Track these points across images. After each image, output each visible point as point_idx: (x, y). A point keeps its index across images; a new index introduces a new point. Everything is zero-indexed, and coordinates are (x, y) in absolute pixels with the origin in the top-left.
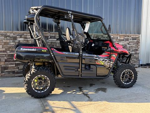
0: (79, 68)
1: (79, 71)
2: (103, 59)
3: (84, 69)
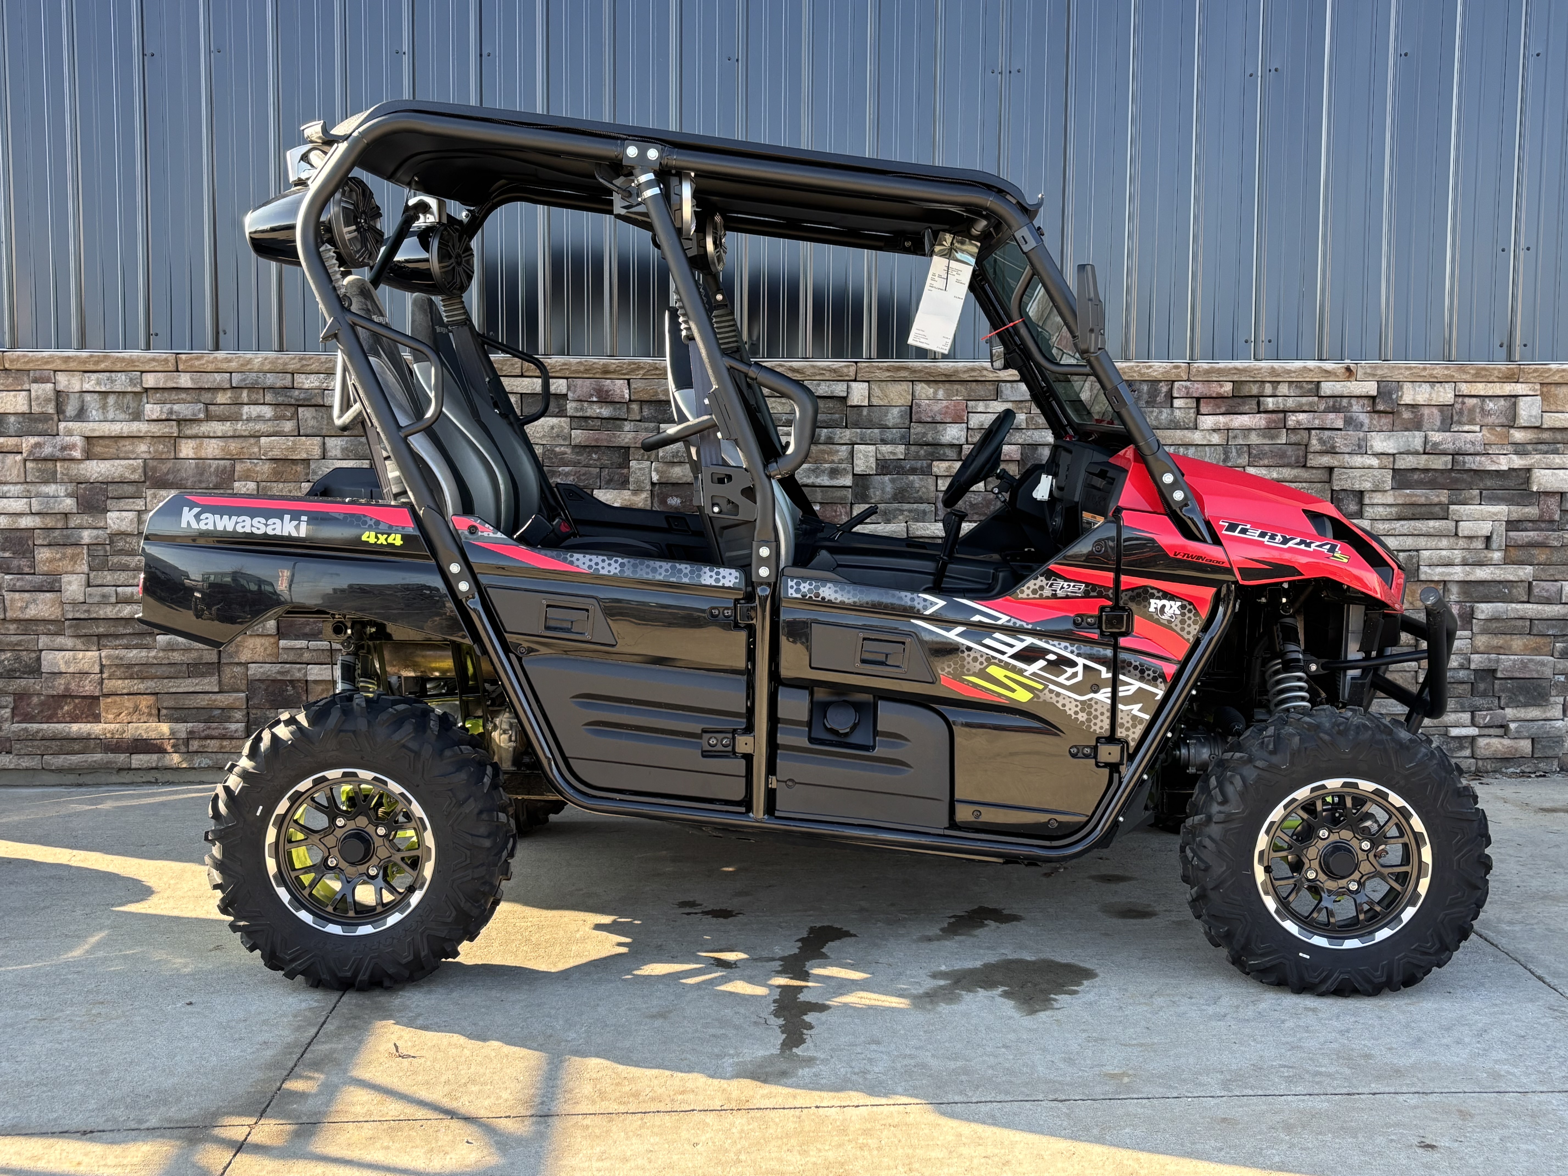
0: (749, 729)
1: (748, 758)
2: (1029, 640)
3: (804, 742)
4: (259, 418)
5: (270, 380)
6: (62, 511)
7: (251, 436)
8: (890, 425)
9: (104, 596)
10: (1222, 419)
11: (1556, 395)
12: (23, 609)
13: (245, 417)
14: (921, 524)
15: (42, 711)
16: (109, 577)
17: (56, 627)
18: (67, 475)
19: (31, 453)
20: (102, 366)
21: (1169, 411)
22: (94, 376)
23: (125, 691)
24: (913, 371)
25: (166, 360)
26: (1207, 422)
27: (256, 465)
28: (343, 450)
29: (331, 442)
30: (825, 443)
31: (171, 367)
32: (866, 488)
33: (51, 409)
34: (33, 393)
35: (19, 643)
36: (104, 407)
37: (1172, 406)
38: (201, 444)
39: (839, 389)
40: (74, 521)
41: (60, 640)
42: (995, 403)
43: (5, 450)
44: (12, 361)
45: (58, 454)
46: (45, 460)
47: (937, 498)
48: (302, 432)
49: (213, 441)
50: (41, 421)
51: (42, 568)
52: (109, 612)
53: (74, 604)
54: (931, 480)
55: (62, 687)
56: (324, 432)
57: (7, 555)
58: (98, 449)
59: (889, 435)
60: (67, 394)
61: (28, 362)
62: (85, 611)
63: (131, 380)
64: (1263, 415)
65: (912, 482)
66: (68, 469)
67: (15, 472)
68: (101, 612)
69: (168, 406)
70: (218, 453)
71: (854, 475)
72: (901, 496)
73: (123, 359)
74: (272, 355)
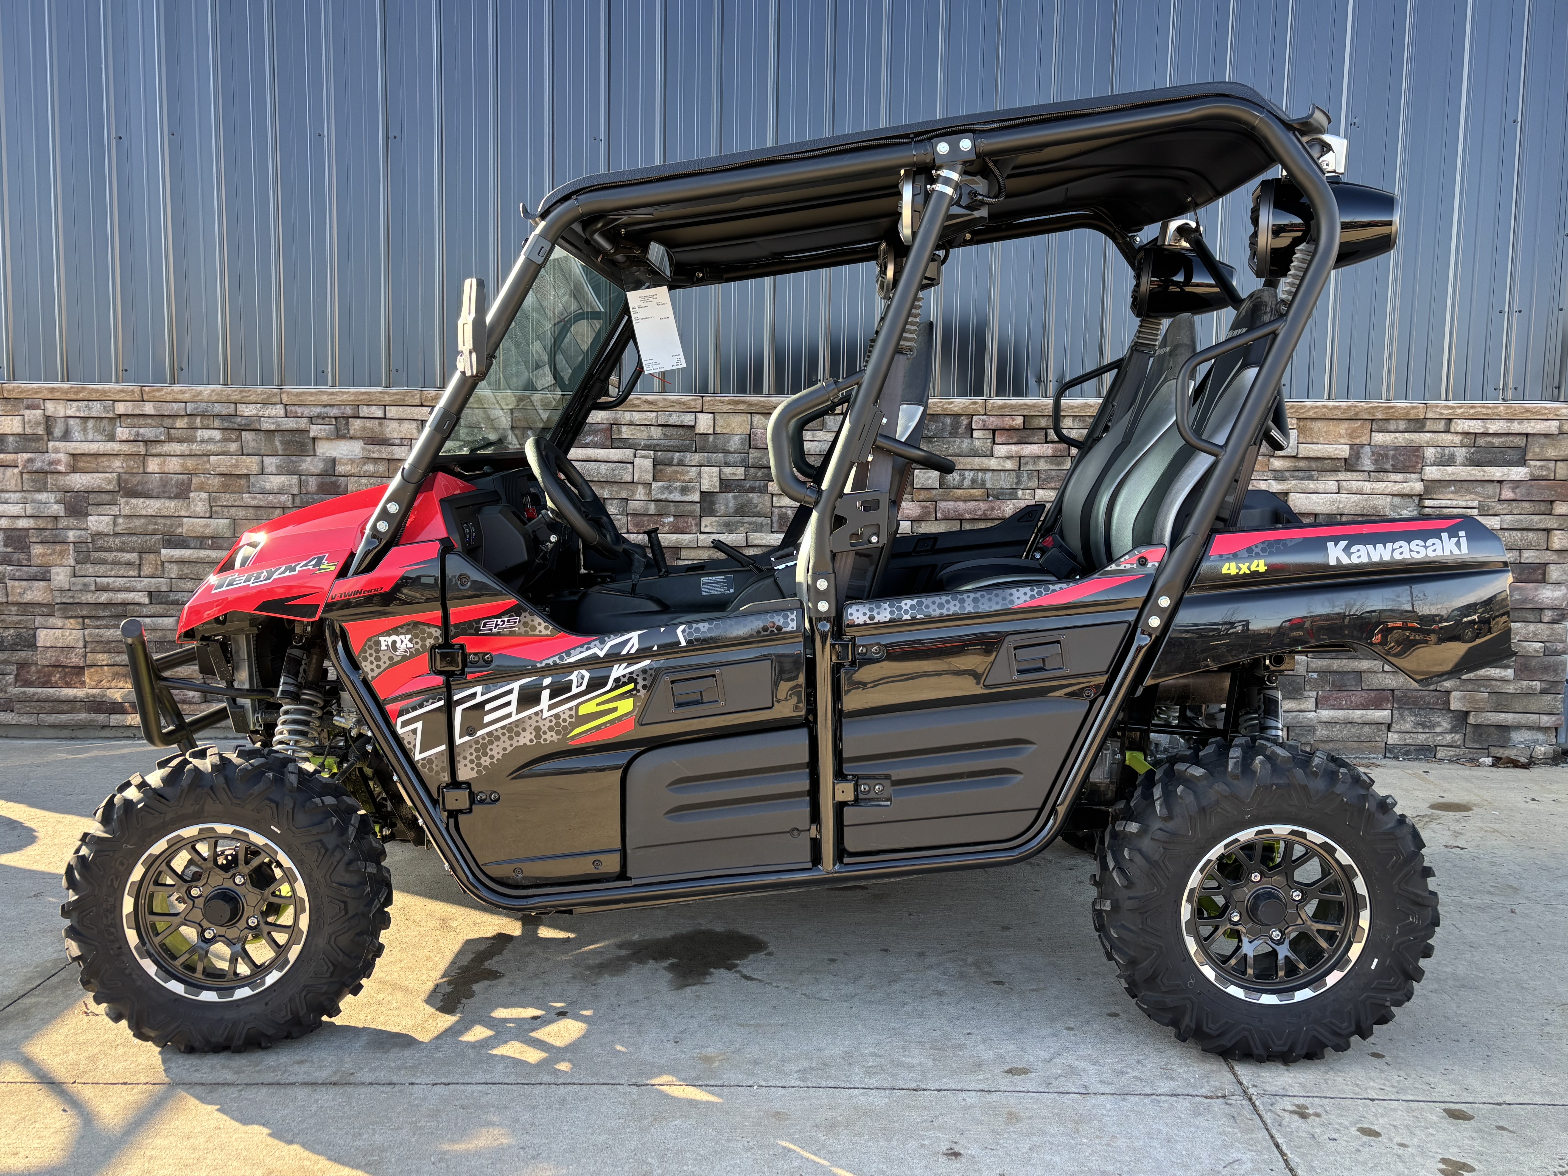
4: (210, 440)
5: (218, 408)
6: (50, 514)
7: (204, 455)
8: (732, 450)
9: (85, 585)
10: (1014, 448)
11: (1311, 429)
12: (21, 594)
13: (199, 439)
14: (759, 535)
15: (38, 678)
16: (91, 570)
17: (48, 609)
18: (55, 485)
19: (25, 467)
20: (81, 396)
21: (969, 440)
22: (75, 404)
23: (104, 663)
24: (750, 404)
25: (133, 392)
26: (1001, 450)
27: (208, 478)
28: (277, 467)
29: (267, 460)
30: (678, 465)
31: (137, 396)
32: (713, 503)
33: (40, 431)
34: (26, 418)
35: (19, 622)
36: (85, 430)
37: (972, 437)
38: (165, 461)
39: (688, 419)
40: (63, 523)
41: (52, 621)
42: (821, 433)
43: (5, 464)
44: (9, 391)
45: (47, 468)
46: (36, 472)
47: (772, 513)
48: (245, 452)
49: (174, 458)
50: (34, 440)
51: (36, 561)
52: (89, 598)
53: (61, 590)
54: (767, 498)
55: (53, 659)
56: (263, 452)
57: (9, 550)
58: (81, 464)
59: (731, 458)
60: (55, 418)
61: (21, 392)
62: (71, 597)
63: (105, 407)
64: (1050, 445)
65: (751, 499)
66: (56, 480)
67: (13, 482)
68: (83, 598)
69: (136, 429)
70: (178, 469)
71: (701, 492)
72: (741, 510)
73: (97, 391)
74: (219, 388)
